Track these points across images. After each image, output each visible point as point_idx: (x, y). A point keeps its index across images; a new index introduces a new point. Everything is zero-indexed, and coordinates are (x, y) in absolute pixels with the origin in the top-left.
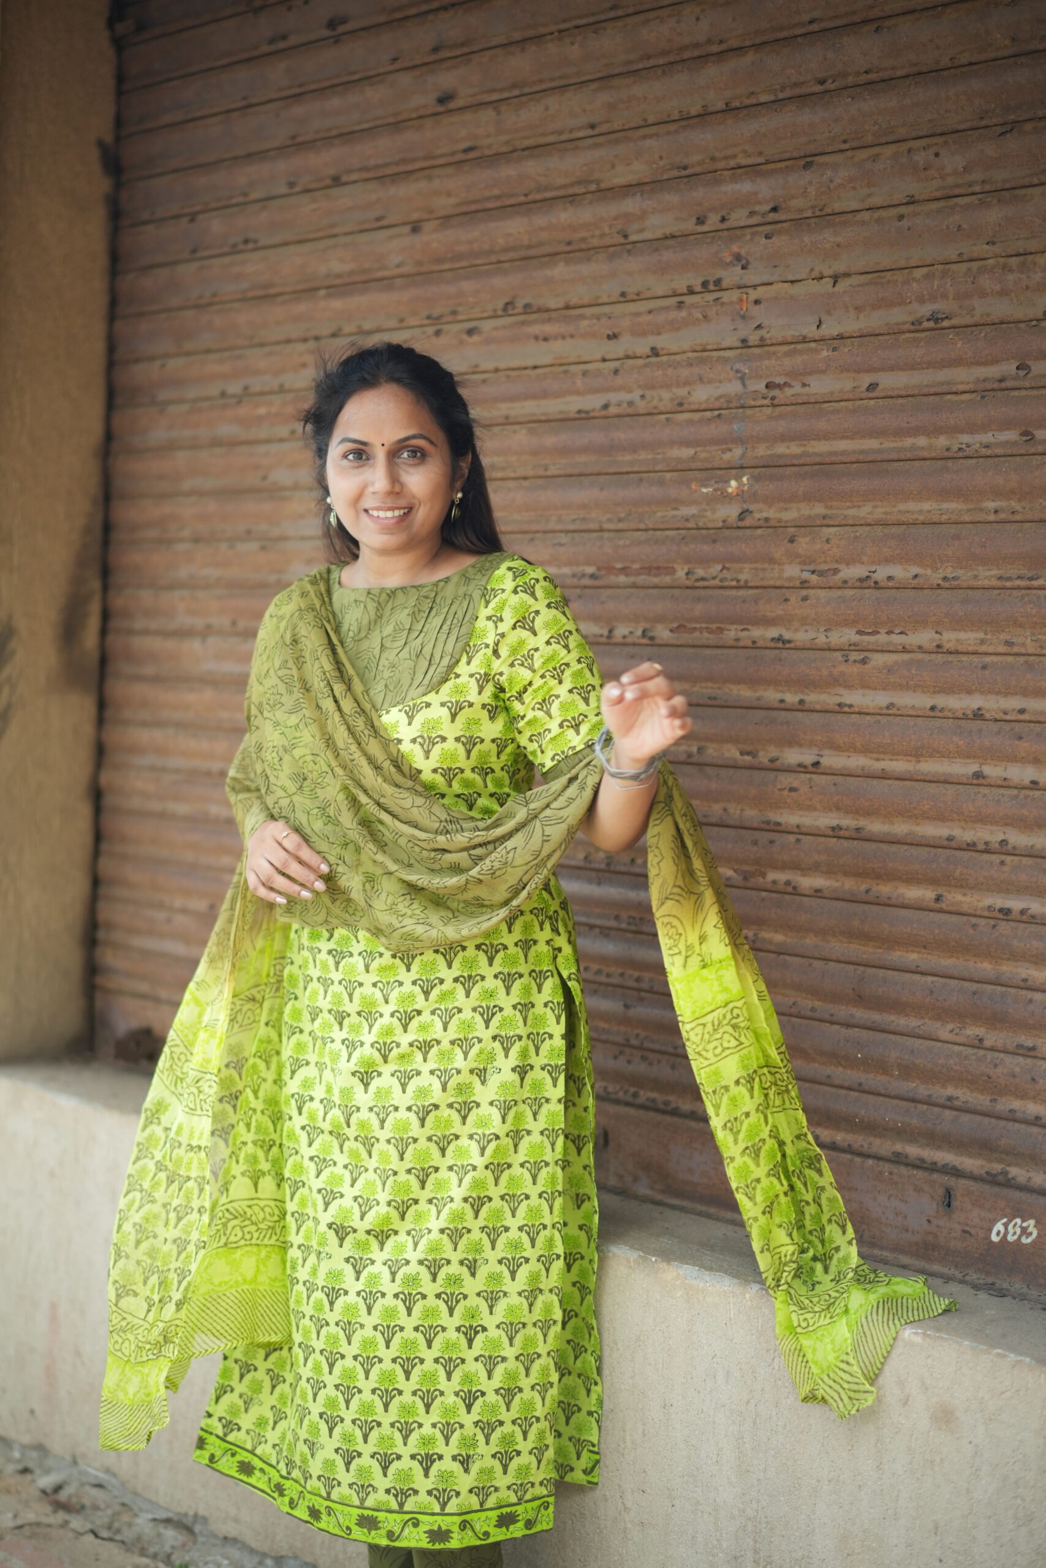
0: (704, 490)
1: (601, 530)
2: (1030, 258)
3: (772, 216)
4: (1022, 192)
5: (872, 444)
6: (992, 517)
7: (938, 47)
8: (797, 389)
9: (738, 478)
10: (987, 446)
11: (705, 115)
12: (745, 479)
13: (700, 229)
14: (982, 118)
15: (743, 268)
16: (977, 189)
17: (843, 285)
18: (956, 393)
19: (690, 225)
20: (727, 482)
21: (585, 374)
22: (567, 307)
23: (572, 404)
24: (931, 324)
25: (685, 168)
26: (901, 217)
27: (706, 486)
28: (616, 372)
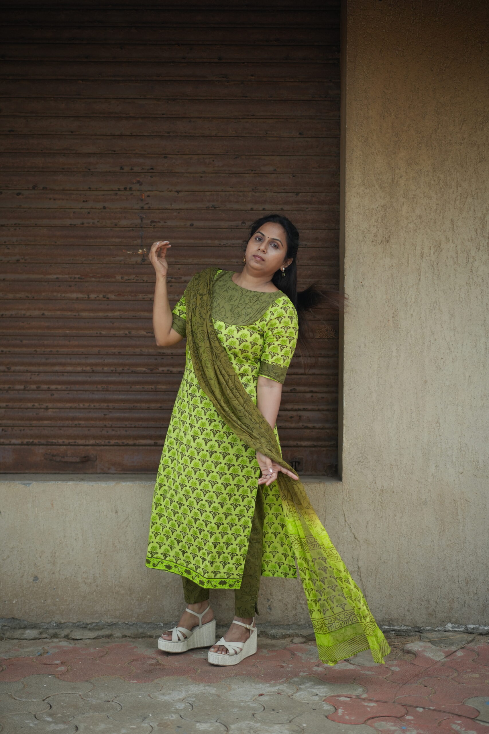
0: (128, 252)
1: (82, 263)
2: (245, 193)
3: (151, 171)
4: (242, 175)
5: (192, 241)
6: (236, 264)
7: (209, 130)
8: (162, 224)
9: (142, 249)
10: (233, 244)
11: (121, 136)
12: (145, 250)
13: (122, 171)
14: (227, 152)
15: (140, 185)
16: (227, 172)
17: (181, 194)
18: (221, 228)
19: (117, 169)
20: (138, 250)
21: (74, 212)
22: (63, 190)
23: (68, 222)
24: (213, 208)
25: (114, 151)
26: (201, 177)
27: (129, 251)
28: (89, 213)
